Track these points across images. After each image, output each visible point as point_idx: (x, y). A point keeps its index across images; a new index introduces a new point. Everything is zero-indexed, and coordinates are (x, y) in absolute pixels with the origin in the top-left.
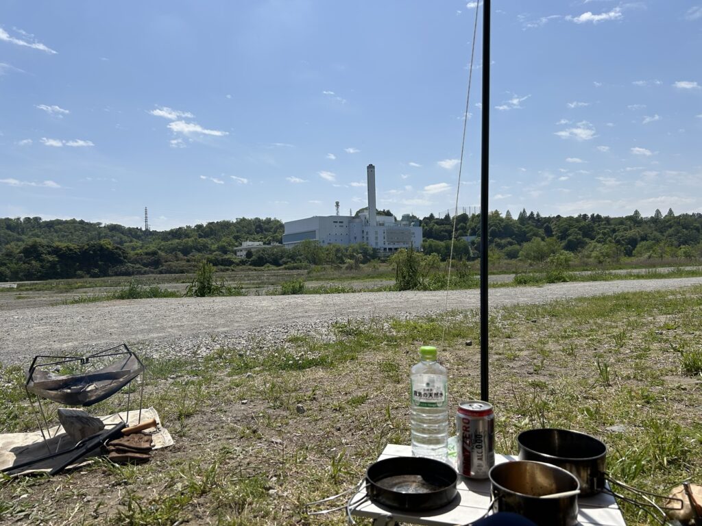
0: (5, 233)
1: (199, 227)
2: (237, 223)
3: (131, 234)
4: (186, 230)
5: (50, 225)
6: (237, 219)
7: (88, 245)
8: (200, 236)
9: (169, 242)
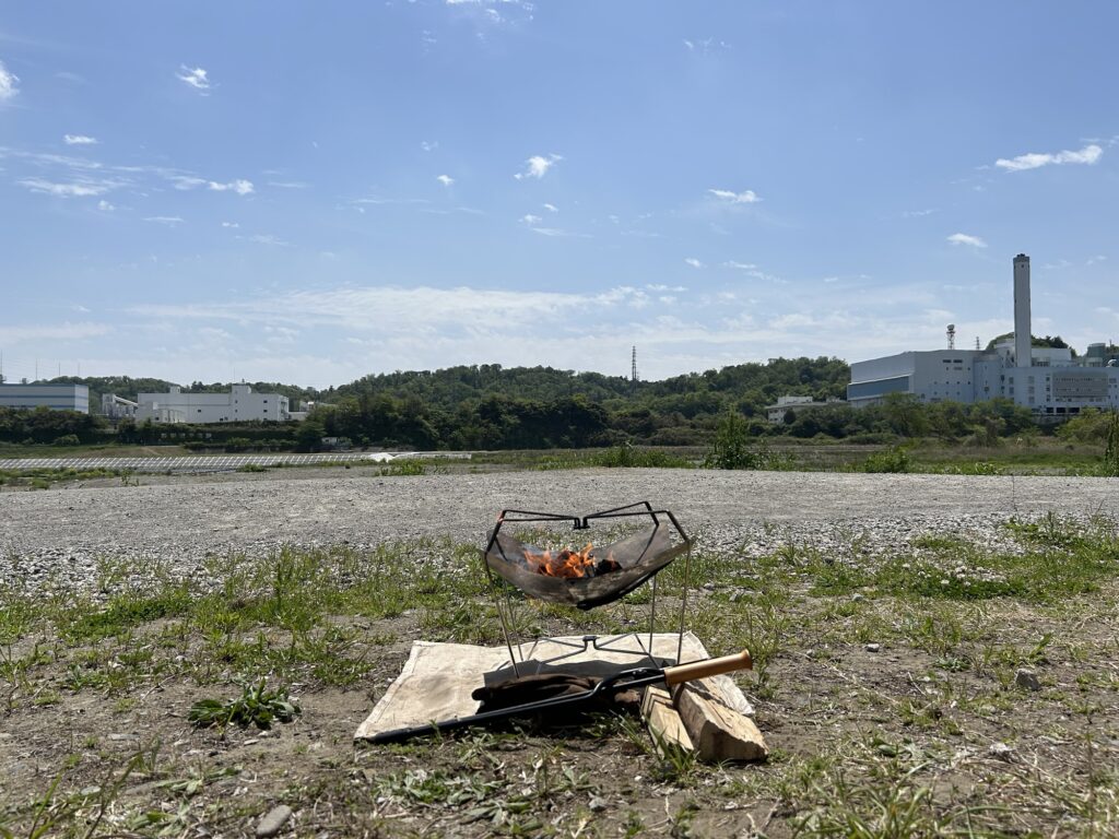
0: (459, 386)
1: (711, 374)
2: (770, 366)
3: (612, 385)
4: (690, 379)
5: (513, 374)
6: (770, 360)
7: (557, 401)
8: (712, 388)
9: (666, 398)
